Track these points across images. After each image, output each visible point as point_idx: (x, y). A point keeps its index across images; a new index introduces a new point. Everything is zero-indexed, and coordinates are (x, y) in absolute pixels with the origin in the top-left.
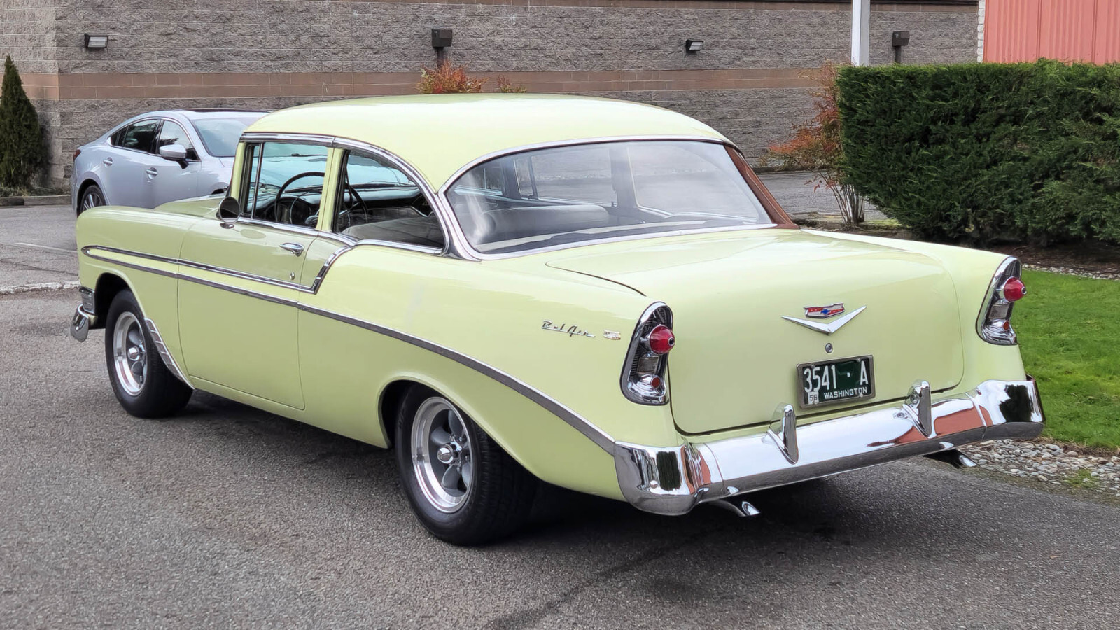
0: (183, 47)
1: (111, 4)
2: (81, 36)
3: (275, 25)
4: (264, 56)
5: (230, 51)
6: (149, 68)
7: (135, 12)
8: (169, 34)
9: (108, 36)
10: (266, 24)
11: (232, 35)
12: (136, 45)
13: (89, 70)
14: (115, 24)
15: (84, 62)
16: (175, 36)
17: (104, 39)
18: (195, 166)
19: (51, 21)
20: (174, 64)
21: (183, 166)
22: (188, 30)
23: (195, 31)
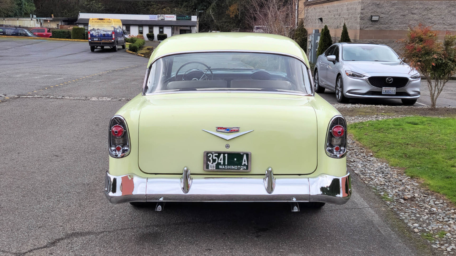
0: (409, 20)
1: (383, 4)
2: (369, 16)
3: (450, 11)
4: (444, 24)
5: (429, 22)
6: (395, 28)
7: (392, 7)
8: (404, 15)
9: (379, 16)
10: (446, 11)
11: (431, 16)
12: (391, 20)
13: (372, 29)
14: (384, 11)
15: (370, 26)
16: (407, 16)
17: (378, 17)
18: (337, 64)
19: (359, 10)
20: (405, 27)
21: (334, 64)
22: (412, 14)
23: (415, 14)
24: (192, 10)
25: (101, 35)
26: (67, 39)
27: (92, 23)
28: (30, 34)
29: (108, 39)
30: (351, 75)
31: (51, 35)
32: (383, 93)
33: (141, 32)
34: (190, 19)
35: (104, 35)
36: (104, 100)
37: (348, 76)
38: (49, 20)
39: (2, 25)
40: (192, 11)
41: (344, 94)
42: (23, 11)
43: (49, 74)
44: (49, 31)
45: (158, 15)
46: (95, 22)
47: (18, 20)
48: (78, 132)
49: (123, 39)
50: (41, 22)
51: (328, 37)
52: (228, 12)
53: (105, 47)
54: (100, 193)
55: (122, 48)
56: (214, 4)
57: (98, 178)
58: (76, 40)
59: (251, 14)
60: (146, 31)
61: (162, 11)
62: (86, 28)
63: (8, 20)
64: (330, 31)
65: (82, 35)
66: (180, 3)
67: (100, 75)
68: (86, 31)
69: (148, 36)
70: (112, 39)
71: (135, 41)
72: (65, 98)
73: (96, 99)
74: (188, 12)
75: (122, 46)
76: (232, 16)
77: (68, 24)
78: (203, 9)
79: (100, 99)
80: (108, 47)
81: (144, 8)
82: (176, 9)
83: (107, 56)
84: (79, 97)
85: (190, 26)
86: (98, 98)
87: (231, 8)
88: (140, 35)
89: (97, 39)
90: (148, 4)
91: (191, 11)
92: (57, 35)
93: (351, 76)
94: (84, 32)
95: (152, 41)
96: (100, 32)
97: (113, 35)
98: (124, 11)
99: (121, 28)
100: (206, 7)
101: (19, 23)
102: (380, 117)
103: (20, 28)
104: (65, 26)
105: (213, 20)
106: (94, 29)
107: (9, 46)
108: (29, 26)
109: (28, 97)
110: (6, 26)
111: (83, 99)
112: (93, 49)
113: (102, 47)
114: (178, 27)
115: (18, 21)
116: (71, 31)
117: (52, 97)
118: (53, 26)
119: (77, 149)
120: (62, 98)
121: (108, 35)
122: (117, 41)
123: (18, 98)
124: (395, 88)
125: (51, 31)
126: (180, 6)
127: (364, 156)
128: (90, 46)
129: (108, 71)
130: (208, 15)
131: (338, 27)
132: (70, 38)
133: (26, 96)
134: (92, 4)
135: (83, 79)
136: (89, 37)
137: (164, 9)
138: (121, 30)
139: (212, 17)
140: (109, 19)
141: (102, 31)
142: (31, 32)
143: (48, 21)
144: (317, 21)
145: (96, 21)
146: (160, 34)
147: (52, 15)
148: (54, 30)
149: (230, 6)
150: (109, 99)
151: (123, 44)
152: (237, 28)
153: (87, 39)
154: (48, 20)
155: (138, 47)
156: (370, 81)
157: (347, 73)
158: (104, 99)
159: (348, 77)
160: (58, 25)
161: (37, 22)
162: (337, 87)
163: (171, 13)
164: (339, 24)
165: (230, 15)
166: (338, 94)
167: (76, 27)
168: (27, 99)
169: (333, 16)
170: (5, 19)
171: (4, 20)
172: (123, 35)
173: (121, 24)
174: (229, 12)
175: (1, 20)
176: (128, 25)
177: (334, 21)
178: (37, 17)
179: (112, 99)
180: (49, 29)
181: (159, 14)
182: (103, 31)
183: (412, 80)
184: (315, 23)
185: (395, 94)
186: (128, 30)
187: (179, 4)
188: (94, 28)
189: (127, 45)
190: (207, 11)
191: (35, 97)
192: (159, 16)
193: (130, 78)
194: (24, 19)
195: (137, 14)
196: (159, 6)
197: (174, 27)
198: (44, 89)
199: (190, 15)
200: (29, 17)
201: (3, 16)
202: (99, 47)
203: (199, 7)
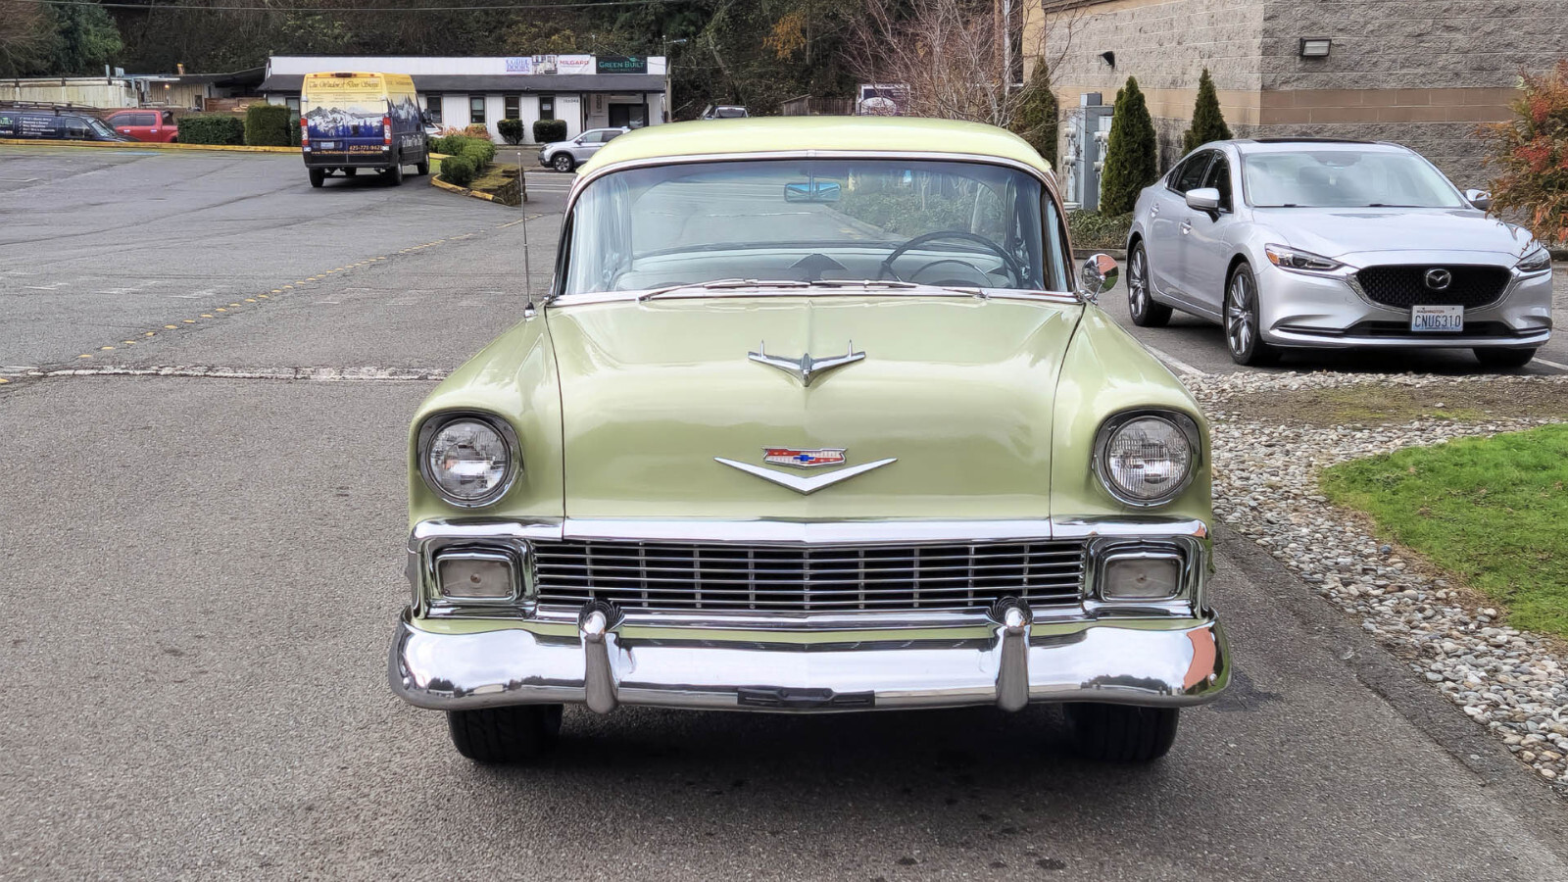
0: (1439, 53)
2: (1295, 41)
5: (1508, 56)
6: (1385, 81)
7: (1373, 7)
8: (1419, 35)
9: (1330, 40)
11: (1513, 34)
12: (1370, 52)
13: (1303, 85)
14: (1344, 23)
15: (1298, 75)
16: (1429, 37)
17: (1326, 44)
18: (1226, 220)
19: (1257, 22)
20: (1423, 75)
21: (1215, 218)
22: (1449, 29)
23: (1456, 29)
24: (649, 35)
25: (346, 129)
26: (230, 147)
27: (314, 90)
28: (103, 133)
29: (370, 143)
30: (1288, 261)
31: (176, 134)
32: (1414, 329)
33: (478, 117)
34: (644, 69)
35: (356, 128)
36: (364, 377)
37: (1276, 265)
38: (169, 83)
39: (9, 105)
40: (650, 41)
41: (1261, 333)
42: (82, 55)
43: (162, 276)
44: (167, 121)
45: (534, 56)
46: (325, 85)
47: (64, 85)
48: (264, 525)
49: (421, 143)
50: (143, 89)
51: (1140, 117)
52: (768, 41)
53: (360, 172)
54: (364, 858)
55: (417, 172)
56: (720, 15)
57: (350, 771)
58: (260, 148)
59: (862, 43)
60: (495, 111)
61: (548, 43)
62: (293, 106)
63: (29, 86)
64: (1146, 99)
65: (281, 130)
66: (607, 15)
67: (344, 275)
68: (293, 118)
69: (503, 128)
70: (383, 143)
71: (462, 146)
72: (217, 374)
73: (332, 375)
74: (635, 43)
75: (416, 167)
76: (784, 53)
77: (234, 96)
78: (685, 35)
79: (347, 376)
80: (371, 171)
81: (487, 34)
82: (593, 36)
83: (368, 203)
84: (270, 371)
85: (645, 93)
86: (342, 372)
87: (781, 29)
88: (476, 125)
89: (332, 145)
90: (499, 22)
91: (643, 40)
92: (193, 133)
93: (1290, 266)
94: (288, 121)
95: (517, 145)
96: (342, 119)
97: (387, 129)
98: (421, 48)
99: (412, 105)
100: (696, 26)
101: (68, 96)
102: (1439, 430)
103: (71, 111)
104: (224, 101)
105: (718, 71)
106: (319, 111)
107: (33, 173)
108: (101, 105)
109: (77, 372)
110: (25, 107)
111: (283, 376)
112: (317, 179)
113: (350, 171)
114: (603, 95)
115: (63, 88)
116: (244, 118)
117: (169, 372)
118: (184, 102)
119: (262, 611)
120: (205, 376)
121: (368, 130)
122: (400, 150)
123: (40, 378)
124: (1459, 310)
125: (174, 119)
126: (606, 25)
127: (1466, 624)
128: (307, 170)
129: (371, 256)
130: (704, 53)
131: (1174, 82)
132: (241, 143)
133: (71, 372)
134: (312, 27)
135: (284, 292)
136: (305, 136)
137: (553, 38)
138: (412, 112)
139: (715, 62)
140: (372, 75)
141: (348, 118)
142: (108, 126)
143: (167, 86)
144: (1095, 64)
145: (326, 81)
146: (543, 122)
147: (180, 65)
148: (185, 118)
149: (775, 21)
150: (384, 375)
151: (420, 160)
152: (800, 94)
153: (298, 143)
154: (164, 83)
155: (472, 167)
156: (1362, 284)
157: (1271, 256)
158: (366, 373)
159: (1275, 268)
160: (199, 98)
161: (128, 91)
162: (1231, 308)
163: (580, 49)
164: (1178, 72)
165: (778, 50)
166: (1236, 333)
167: (259, 103)
168: (76, 382)
169: (1154, 46)
170: (21, 84)
171: (17, 85)
172: (418, 128)
173: (412, 91)
174: (774, 40)
175: (8, 86)
176: (433, 92)
177: (1160, 61)
178: (127, 72)
179: (395, 373)
180: (169, 112)
181: (537, 52)
182: (352, 115)
183: (1523, 274)
184: (1088, 71)
185: (1460, 329)
186: (435, 108)
187: (603, 18)
188: (319, 108)
189: (435, 160)
190: (698, 40)
191: (105, 372)
192: (537, 61)
193: (452, 284)
194: (84, 81)
195: (465, 54)
196: (535, 26)
197: (589, 96)
198: (140, 337)
199: (642, 54)
200: (103, 74)
201: (15, 72)
202: (338, 172)
203: (673, 28)
